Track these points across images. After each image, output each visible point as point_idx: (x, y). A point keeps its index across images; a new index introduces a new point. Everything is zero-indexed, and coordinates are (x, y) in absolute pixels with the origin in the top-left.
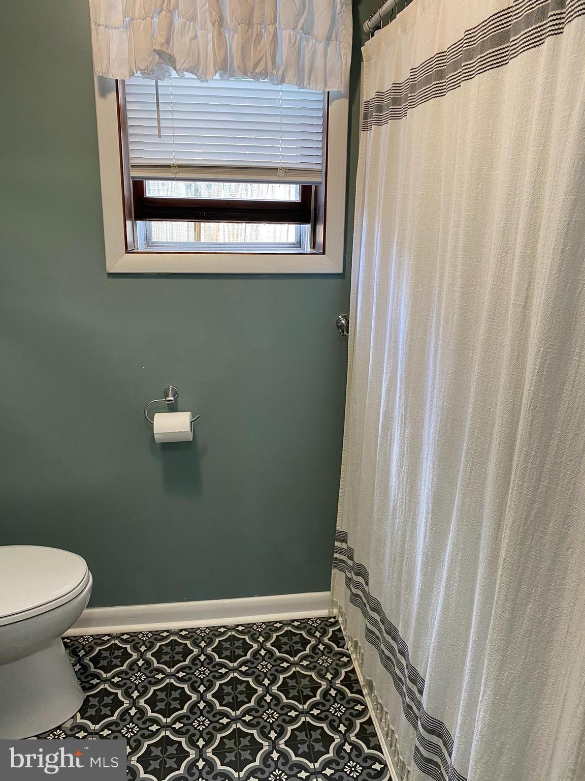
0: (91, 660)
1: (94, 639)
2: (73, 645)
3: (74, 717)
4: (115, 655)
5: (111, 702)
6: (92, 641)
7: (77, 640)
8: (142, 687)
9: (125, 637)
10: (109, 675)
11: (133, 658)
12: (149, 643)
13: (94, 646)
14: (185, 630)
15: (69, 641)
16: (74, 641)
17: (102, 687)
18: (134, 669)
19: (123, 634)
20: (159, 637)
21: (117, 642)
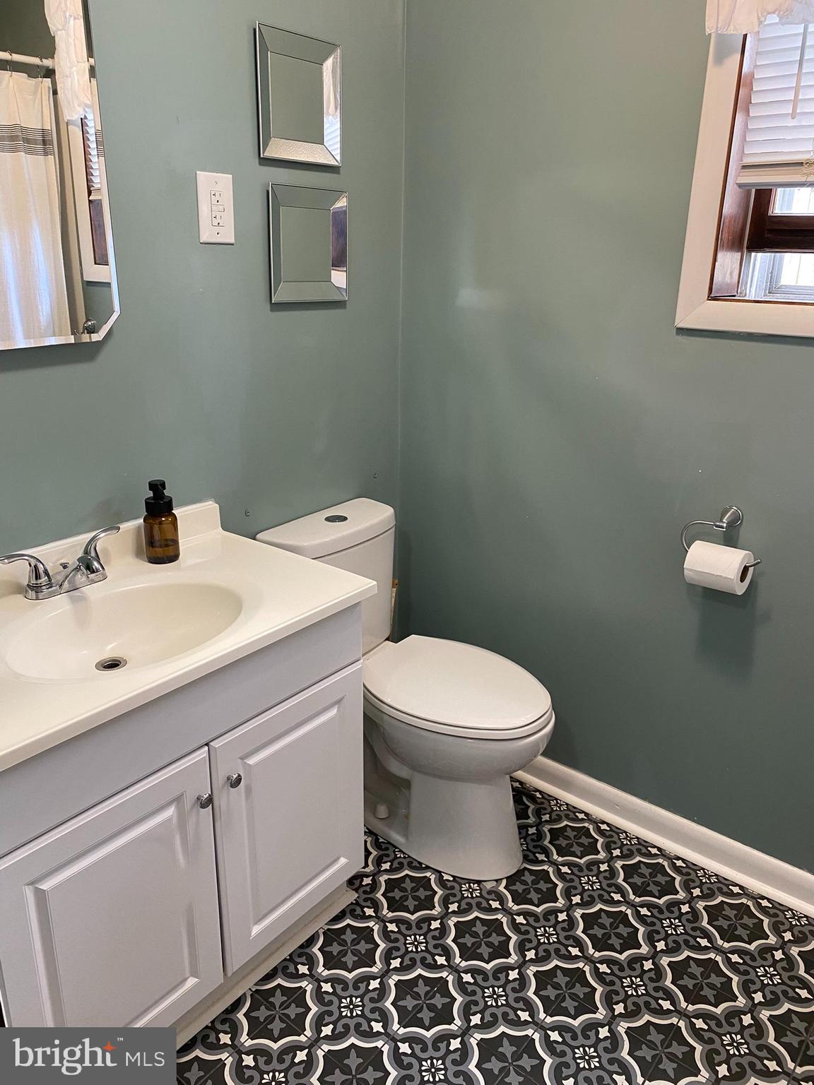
0: (550, 830)
1: (568, 809)
2: (542, 803)
3: (498, 881)
4: (580, 841)
5: (545, 890)
6: (564, 810)
7: (549, 801)
8: (590, 896)
9: (604, 827)
10: (560, 859)
11: (599, 856)
12: (628, 850)
13: (563, 817)
14: (683, 860)
15: (540, 796)
16: (546, 799)
17: (545, 867)
18: (592, 870)
19: (603, 822)
20: (644, 850)
21: (591, 827)
